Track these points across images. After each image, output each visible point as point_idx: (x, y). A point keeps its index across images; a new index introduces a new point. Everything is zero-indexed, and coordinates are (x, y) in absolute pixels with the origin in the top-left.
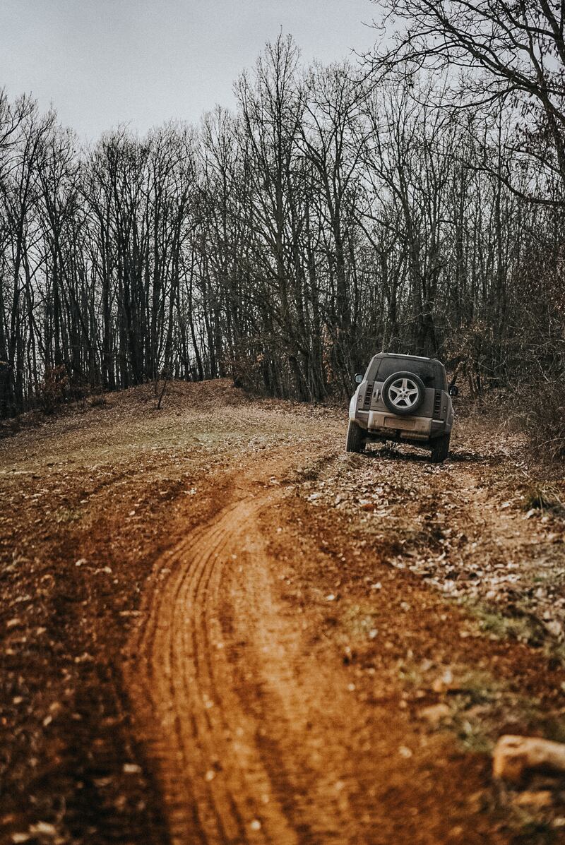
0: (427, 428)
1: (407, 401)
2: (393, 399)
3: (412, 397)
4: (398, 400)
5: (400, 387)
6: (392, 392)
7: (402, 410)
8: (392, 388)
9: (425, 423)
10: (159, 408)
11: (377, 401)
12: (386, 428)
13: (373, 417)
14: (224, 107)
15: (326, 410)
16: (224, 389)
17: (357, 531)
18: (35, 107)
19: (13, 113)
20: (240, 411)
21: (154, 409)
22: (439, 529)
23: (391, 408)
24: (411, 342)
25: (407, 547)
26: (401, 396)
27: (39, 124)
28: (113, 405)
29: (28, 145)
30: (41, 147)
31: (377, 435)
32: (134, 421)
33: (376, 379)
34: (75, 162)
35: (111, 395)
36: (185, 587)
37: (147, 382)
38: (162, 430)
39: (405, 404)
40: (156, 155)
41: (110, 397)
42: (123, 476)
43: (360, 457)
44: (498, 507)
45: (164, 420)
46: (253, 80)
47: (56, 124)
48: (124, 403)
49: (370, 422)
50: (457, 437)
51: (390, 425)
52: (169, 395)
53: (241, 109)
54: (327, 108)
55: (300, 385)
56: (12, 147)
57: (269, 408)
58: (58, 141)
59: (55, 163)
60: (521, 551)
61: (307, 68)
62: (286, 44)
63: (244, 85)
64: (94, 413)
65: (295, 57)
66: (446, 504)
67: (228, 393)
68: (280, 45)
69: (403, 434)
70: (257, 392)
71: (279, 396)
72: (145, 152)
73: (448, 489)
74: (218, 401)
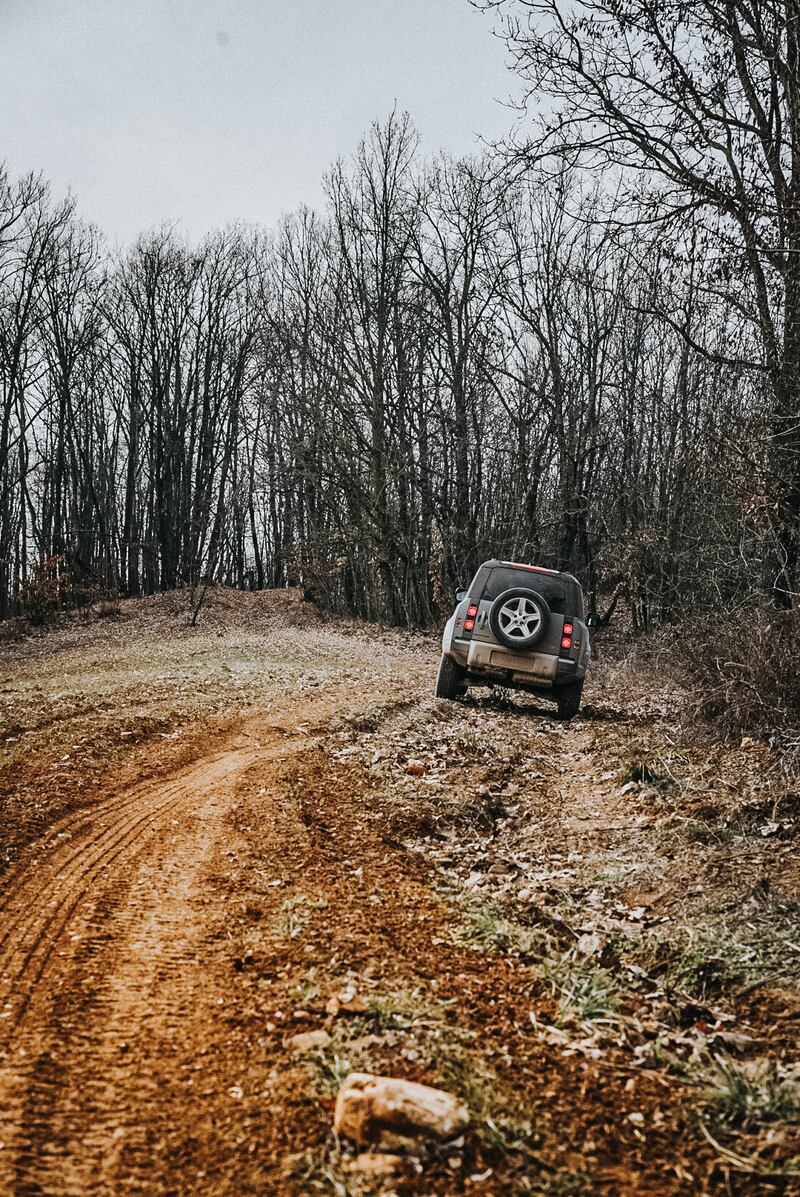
0: (550, 670)
1: (524, 629)
2: (505, 626)
3: (532, 625)
4: (511, 627)
5: (515, 609)
6: (503, 615)
7: (516, 642)
8: (504, 610)
9: (548, 663)
10: (193, 625)
11: (483, 627)
12: (492, 667)
13: (477, 650)
14: (311, 208)
15: (428, 639)
16: (289, 603)
17: (375, 800)
18: (46, 192)
19: (14, 198)
20: (307, 635)
21: (186, 625)
22: (501, 804)
23: (500, 639)
24: (552, 551)
25: (442, 825)
26: (516, 622)
27: (50, 216)
28: (129, 617)
29: (33, 244)
30: (52, 248)
31: (480, 675)
32: (156, 641)
33: (483, 597)
34: (98, 272)
35: (129, 602)
36: (81, 859)
37: (181, 587)
38: (193, 655)
39: (521, 634)
40: (214, 268)
41: (126, 605)
42: (91, 709)
43: (454, 706)
44: (595, 779)
45: (198, 642)
46: (351, 172)
47: (74, 218)
48: (146, 614)
49: (471, 657)
50: (604, 687)
51: (499, 662)
52: (209, 607)
53: (333, 213)
54: (456, 218)
55: (393, 602)
56: (10, 245)
57: (347, 633)
58: (76, 240)
59: (71, 271)
60: (592, 838)
61: (430, 160)
62: (400, 125)
63: (338, 179)
64: (102, 627)
65: (411, 145)
66: (527, 771)
67: (293, 609)
68: (392, 127)
69: (516, 676)
70: (333, 610)
71: (365, 618)
72: (198, 264)
73: (543, 753)
74: (278, 619)
